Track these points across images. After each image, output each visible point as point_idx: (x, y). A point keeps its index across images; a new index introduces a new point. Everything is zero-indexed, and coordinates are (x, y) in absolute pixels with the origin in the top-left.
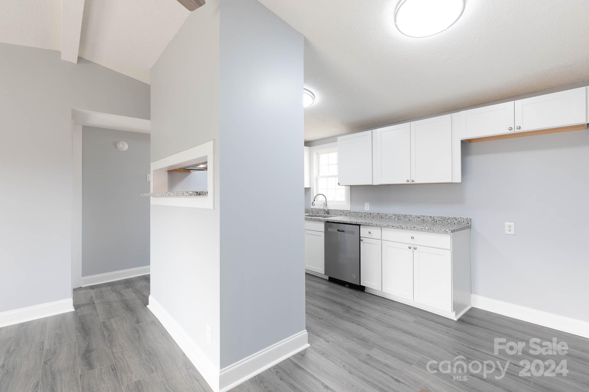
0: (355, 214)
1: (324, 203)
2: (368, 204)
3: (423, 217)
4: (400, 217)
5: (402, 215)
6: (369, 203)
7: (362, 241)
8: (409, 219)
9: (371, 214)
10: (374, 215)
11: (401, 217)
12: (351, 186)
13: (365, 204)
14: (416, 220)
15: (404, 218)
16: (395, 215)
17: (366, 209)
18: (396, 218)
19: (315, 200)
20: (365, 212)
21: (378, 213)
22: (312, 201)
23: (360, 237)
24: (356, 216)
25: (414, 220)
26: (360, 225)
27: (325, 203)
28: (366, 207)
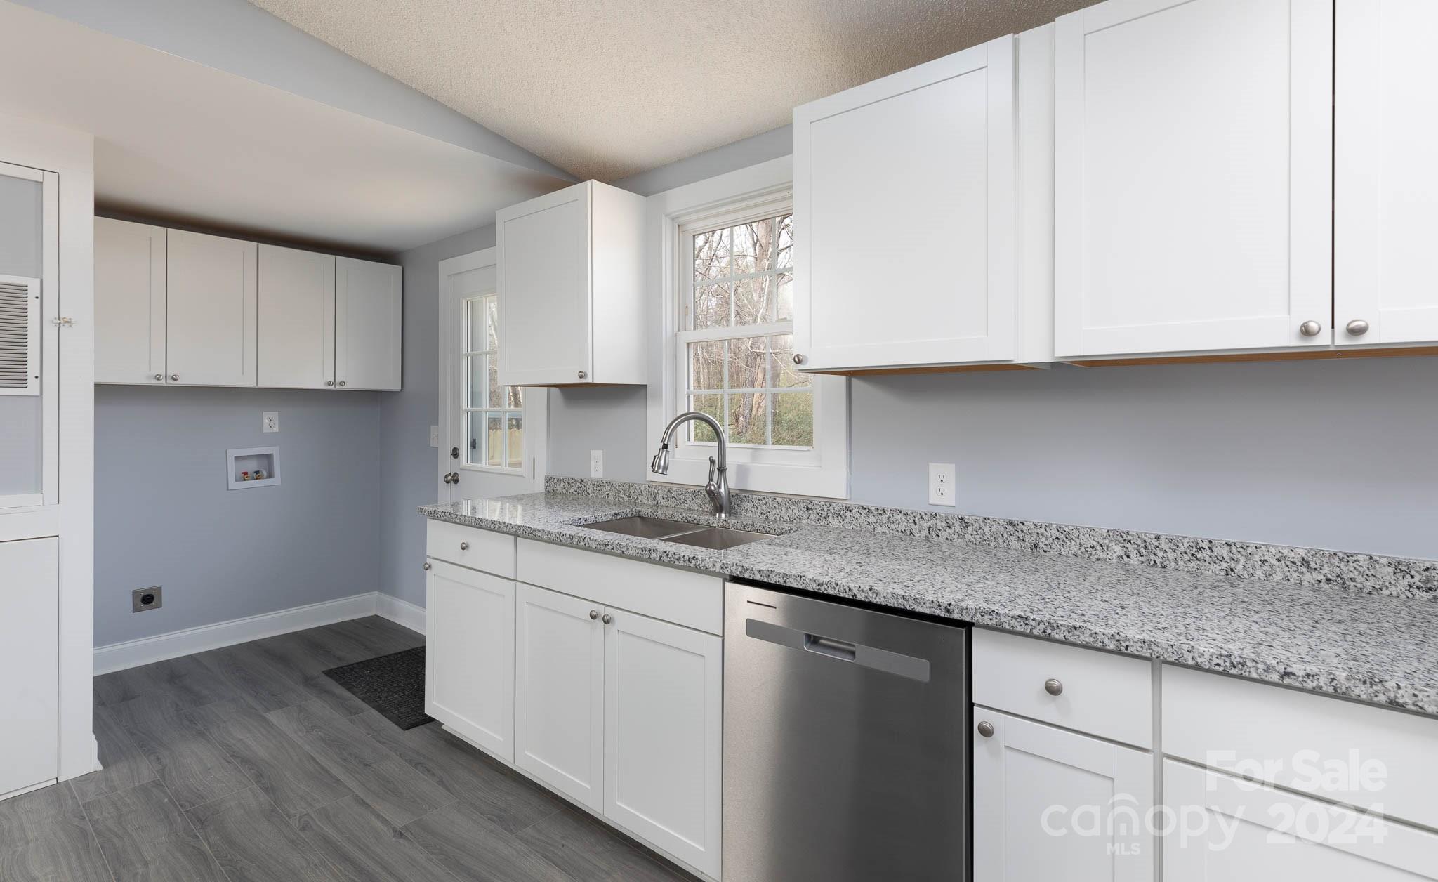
0: (872, 519)
1: (712, 462)
2: (949, 470)
3: (1336, 561)
4: (1160, 554)
5: (1175, 543)
6: (953, 466)
7: (987, 732)
8: (1224, 565)
9: (966, 525)
10: (987, 529)
11: (1171, 555)
12: (851, 374)
13: (932, 466)
14: (1278, 576)
15: (1186, 557)
16: (1124, 538)
17: (934, 498)
18: (1133, 554)
19: (665, 447)
20: (934, 510)
21: (1011, 523)
22: (654, 447)
23: (971, 705)
24: (879, 529)
25: (1268, 575)
26: (968, 626)
27: (716, 458)
28: (934, 485)
